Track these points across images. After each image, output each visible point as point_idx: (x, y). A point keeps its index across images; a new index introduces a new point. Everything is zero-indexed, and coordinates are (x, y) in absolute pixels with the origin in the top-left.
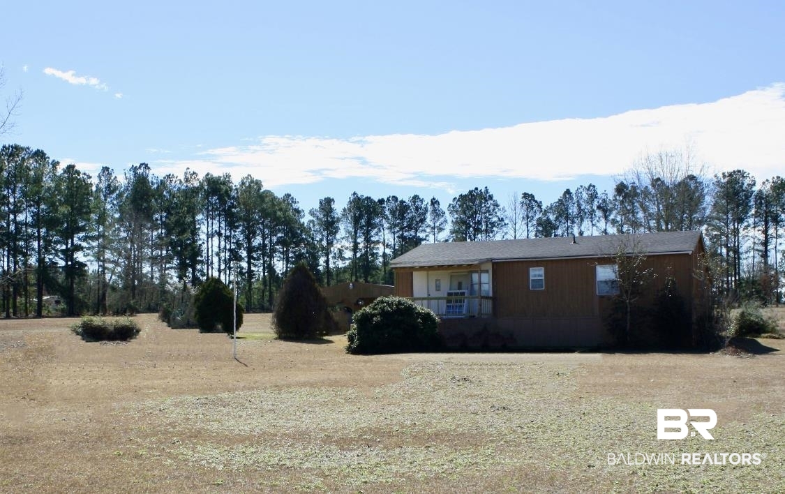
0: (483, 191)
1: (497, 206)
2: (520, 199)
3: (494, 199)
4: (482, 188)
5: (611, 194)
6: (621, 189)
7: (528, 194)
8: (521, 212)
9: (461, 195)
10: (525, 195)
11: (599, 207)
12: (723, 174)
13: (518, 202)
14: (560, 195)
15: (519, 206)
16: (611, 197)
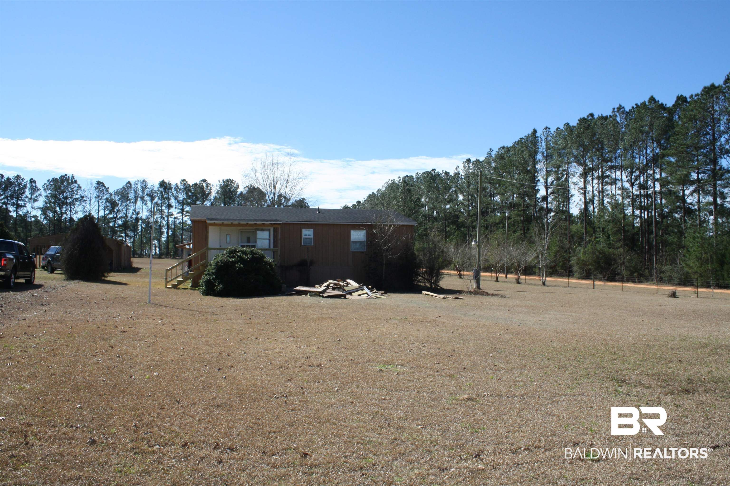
0: (70, 177)
1: (80, 188)
2: (95, 185)
3: (78, 183)
4: (70, 174)
5: (157, 186)
6: (163, 184)
7: (100, 182)
8: (95, 194)
9: (53, 179)
10: (98, 182)
11: (147, 195)
12: (223, 180)
13: (93, 186)
14: (124, 184)
15: (93, 188)
16: (156, 189)
